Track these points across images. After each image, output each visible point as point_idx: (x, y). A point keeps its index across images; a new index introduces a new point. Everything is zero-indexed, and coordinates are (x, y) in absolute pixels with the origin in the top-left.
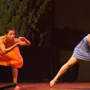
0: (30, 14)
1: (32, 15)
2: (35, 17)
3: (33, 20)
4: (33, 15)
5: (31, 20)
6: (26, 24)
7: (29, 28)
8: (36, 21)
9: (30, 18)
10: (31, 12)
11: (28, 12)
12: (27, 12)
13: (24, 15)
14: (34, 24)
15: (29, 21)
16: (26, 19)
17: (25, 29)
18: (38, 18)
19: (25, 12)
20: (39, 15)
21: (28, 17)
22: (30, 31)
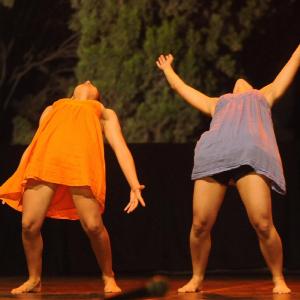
0: (215, 18)
1: (221, 23)
2: (231, 29)
3: (225, 42)
4: (227, 21)
5: (219, 42)
6: (196, 56)
7: (210, 74)
8: (236, 46)
9: (215, 33)
10: (216, 11)
11: (206, 13)
12: (201, 10)
13: (191, 25)
14: (228, 57)
15: (211, 47)
16: (198, 39)
17: (196, 75)
18: (243, 34)
19: (196, 10)
20: (247, 24)
21: (204, 30)
22: (213, 82)
